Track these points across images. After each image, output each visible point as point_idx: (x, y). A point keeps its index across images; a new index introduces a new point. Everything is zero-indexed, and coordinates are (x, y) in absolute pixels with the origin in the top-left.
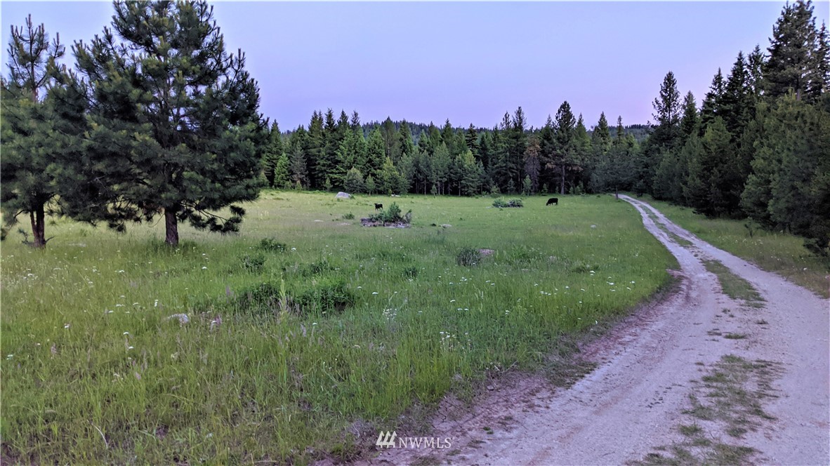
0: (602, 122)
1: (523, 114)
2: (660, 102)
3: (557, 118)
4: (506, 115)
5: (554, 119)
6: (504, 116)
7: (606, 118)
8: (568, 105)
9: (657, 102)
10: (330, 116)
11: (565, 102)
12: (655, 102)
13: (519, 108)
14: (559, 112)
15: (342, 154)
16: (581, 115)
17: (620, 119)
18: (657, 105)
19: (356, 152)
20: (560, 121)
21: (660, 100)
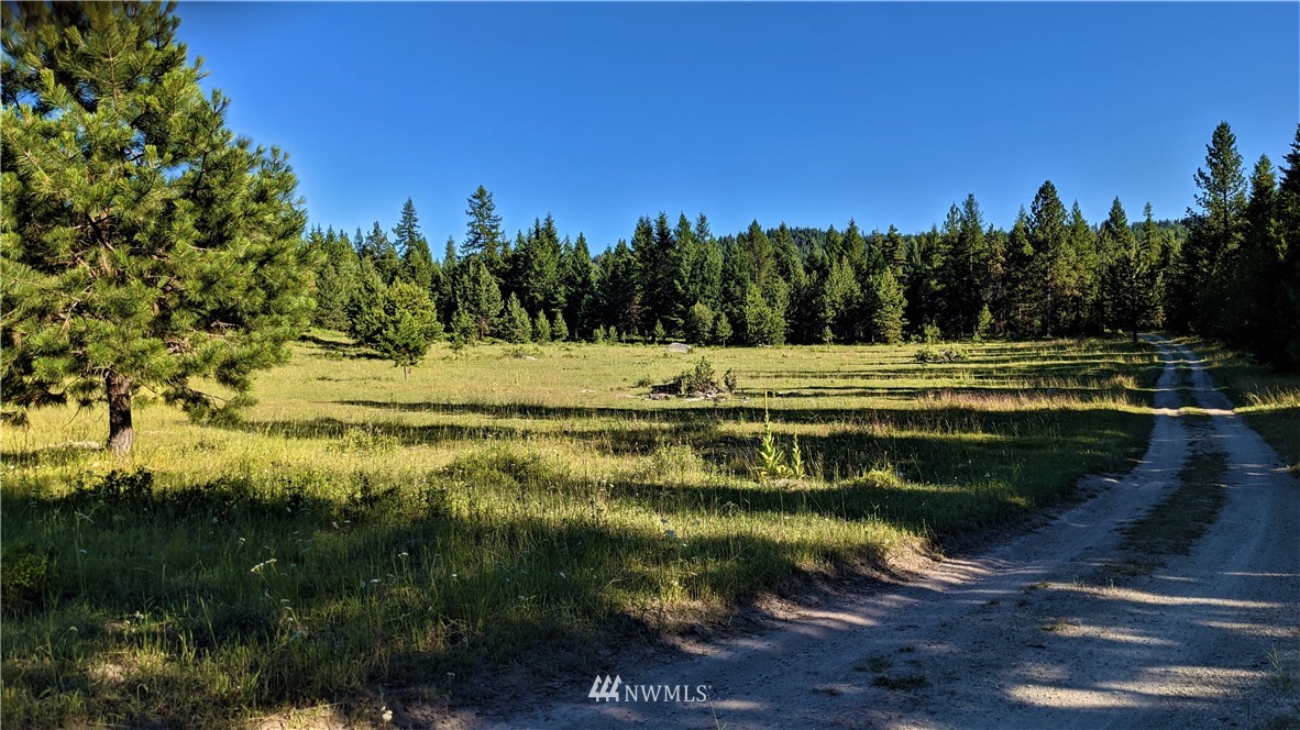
0: (1117, 214)
1: (977, 205)
2: (1208, 175)
3: (1034, 210)
4: (952, 208)
5: (1029, 212)
6: (949, 211)
7: (1122, 207)
8: (1053, 188)
9: (1202, 175)
10: (662, 222)
11: (1047, 182)
12: (1197, 176)
13: (970, 196)
14: (1037, 198)
15: (682, 282)
16: (1076, 204)
17: (1148, 208)
18: (1202, 181)
19: (704, 279)
20: (1039, 215)
21: (1208, 172)
